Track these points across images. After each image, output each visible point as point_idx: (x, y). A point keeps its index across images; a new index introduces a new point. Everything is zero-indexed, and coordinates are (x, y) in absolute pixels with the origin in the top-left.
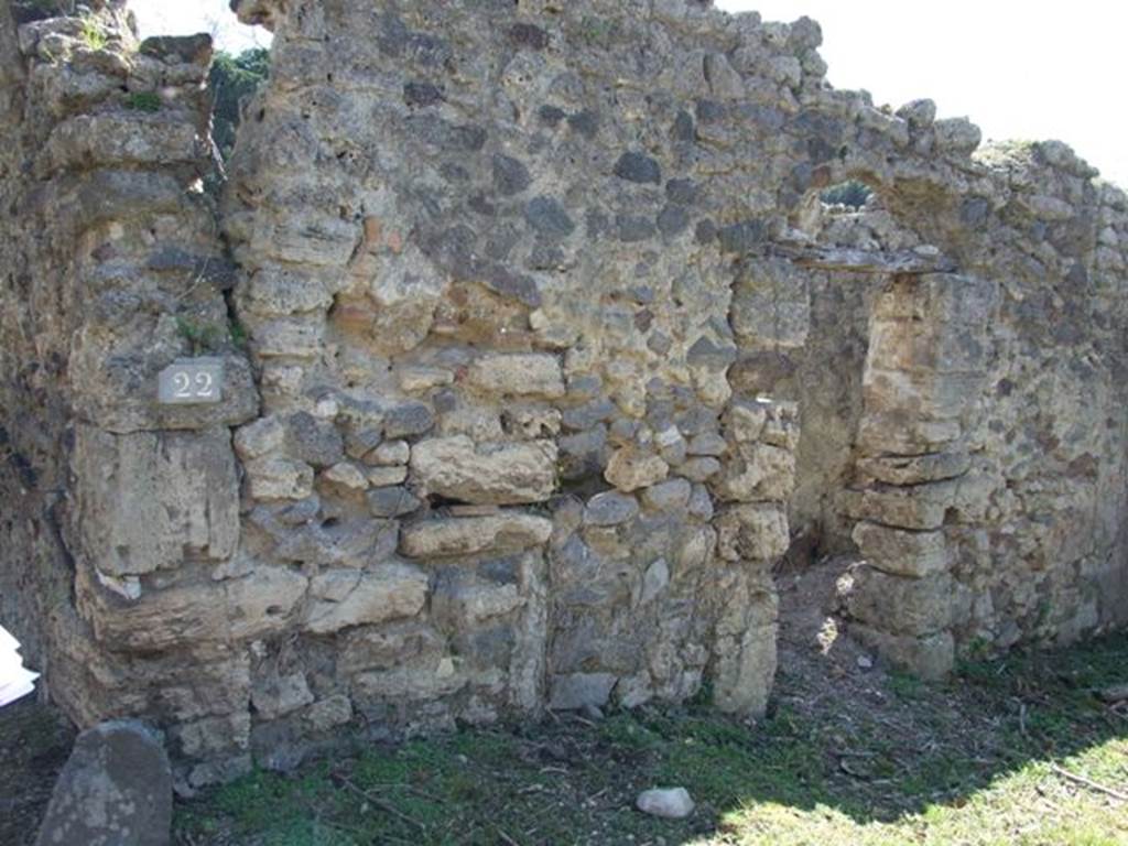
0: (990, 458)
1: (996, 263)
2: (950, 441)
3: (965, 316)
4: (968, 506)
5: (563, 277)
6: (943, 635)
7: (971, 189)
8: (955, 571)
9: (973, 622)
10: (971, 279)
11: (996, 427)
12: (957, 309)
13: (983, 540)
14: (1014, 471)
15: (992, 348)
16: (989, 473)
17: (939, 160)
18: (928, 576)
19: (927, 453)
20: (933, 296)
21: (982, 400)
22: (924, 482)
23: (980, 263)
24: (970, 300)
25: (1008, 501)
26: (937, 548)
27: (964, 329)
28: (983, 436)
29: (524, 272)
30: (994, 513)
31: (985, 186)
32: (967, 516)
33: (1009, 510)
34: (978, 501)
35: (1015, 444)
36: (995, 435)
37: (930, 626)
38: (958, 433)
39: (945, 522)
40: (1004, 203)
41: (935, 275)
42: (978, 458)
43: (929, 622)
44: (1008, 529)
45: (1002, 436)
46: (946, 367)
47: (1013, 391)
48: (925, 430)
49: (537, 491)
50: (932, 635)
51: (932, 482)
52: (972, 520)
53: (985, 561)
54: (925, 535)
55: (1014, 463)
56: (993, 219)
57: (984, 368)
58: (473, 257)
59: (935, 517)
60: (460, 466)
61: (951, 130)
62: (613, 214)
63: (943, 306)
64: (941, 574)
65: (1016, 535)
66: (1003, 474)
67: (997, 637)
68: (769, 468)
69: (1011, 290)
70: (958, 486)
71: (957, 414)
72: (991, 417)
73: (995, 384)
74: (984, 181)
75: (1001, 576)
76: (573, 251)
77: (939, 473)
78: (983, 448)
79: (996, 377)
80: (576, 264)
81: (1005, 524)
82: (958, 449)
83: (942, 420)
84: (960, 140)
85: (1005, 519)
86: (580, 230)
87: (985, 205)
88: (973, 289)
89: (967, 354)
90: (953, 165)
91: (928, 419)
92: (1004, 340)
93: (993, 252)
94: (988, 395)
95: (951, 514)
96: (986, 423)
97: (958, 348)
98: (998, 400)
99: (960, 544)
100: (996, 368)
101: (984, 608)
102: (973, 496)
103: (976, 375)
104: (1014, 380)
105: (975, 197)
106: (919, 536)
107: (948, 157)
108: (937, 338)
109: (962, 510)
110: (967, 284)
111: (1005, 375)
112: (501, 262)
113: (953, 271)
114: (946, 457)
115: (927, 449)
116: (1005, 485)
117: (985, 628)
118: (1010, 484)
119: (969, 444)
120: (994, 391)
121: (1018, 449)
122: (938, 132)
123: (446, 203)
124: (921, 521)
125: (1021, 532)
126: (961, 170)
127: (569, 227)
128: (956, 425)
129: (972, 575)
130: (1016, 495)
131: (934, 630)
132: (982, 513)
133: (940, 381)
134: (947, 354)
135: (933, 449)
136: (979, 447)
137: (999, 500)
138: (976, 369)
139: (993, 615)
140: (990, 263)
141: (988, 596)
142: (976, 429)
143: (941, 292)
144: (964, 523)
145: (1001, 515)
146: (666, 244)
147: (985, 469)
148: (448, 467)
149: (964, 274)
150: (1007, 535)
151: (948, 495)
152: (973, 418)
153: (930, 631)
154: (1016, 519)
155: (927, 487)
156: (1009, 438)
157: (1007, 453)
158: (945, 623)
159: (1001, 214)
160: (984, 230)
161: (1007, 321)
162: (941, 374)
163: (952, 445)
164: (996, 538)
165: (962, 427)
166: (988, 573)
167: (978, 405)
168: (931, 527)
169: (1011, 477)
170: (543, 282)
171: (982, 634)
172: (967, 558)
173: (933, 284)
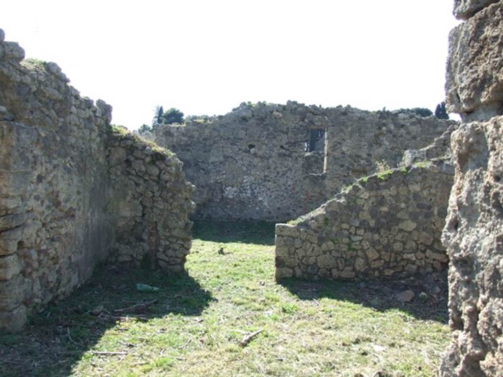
0: (36, 214)
1: (33, 118)
2: (18, 207)
3: (22, 143)
4: (28, 239)
6: (21, 307)
7: (21, 80)
8: (23, 273)
10: (23, 125)
11: (37, 198)
12: (18, 140)
13: (34, 254)
14: (45, 219)
15: (33, 159)
16: (35, 221)
17: (6, 62)
18: (12, 278)
19: (7, 214)
20: (5, 132)
21: (30, 185)
22: (7, 230)
23: (27, 117)
24: (23, 136)
25: (44, 234)
27: (21, 150)
28: (32, 203)
30: (38, 240)
31: (27, 80)
32: (27, 243)
33: (44, 238)
34: (31, 235)
35: (44, 206)
36: (37, 202)
37: (15, 304)
38: (20, 203)
39: (18, 248)
40: (35, 89)
41: (6, 121)
42: (30, 214)
43: (15, 302)
44: (44, 247)
45: (39, 202)
46: (15, 170)
47: (43, 180)
48: (6, 203)
50: (16, 308)
51: (11, 229)
52: (30, 245)
53: (36, 265)
54: (9, 257)
55: (45, 215)
56: (32, 96)
57: (30, 170)
59: (13, 247)
61: (12, 48)
63: (12, 138)
64: (18, 276)
65: (47, 249)
66: (40, 221)
67: (42, 300)
69: (40, 132)
70: (23, 230)
71: (21, 193)
72: (35, 194)
73: (35, 177)
74: (27, 77)
75: (43, 270)
77: (14, 225)
78: (32, 210)
79: (36, 173)
81: (43, 245)
82: (22, 211)
83: (13, 197)
84: (16, 54)
85: (42, 243)
87: (28, 89)
88: (25, 130)
89: (23, 162)
90: (13, 66)
91: (7, 197)
92: (38, 156)
93: (32, 112)
94: (33, 183)
95: (20, 244)
96: (33, 197)
97: (20, 159)
98: (37, 185)
100: (36, 169)
102: (30, 234)
103: (27, 173)
104: (43, 175)
105: (23, 84)
107: (11, 62)
108: (9, 154)
109: (25, 241)
110: (21, 127)
111: (39, 173)
113: (13, 120)
114: (16, 215)
115: (7, 212)
116: (41, 226)
117: (38, 297)
118: (44, 225)
119: (26, 207)
120: (35, 181)
121: (46, 208)
122: (6, 47)
124: (7, 251)
125: (49, 248)
126: (17, 69)
128: (20, 199)
129: (30, 274)
130: (46, 230)
131: (18, 305)
132: (34, 241)
133: (12, 177)
134: (15, 163)
135: (9, 212)
136: (30, 209)
137: (40, 234)
138: (28, 170)
139: (40, 290)
140: (31, 117)
141: (38, 282)
142: (29, 200)
143: (10, 131)
144: (26, 247)
145: (41, 240)
147: (34, 219)
149: (18, 122)
150: (43, 250)
151: (18, 235)
152: (27, 195)
153: (15, 306)
154: (47, 242)
155: (8, 232)
157: (42, 210)
158: (21, 300)
160: (27, 101)
161: (39, 147)
162: (13, 173)
163: (18, 209)
164: (40, 252)
165: (22, 200)
166: (37, 270)
167: (29, 188)
168: (12, 252)
169: (44, 222)
171: (36, 300)
172: (28, 265)
173: (5, 127)
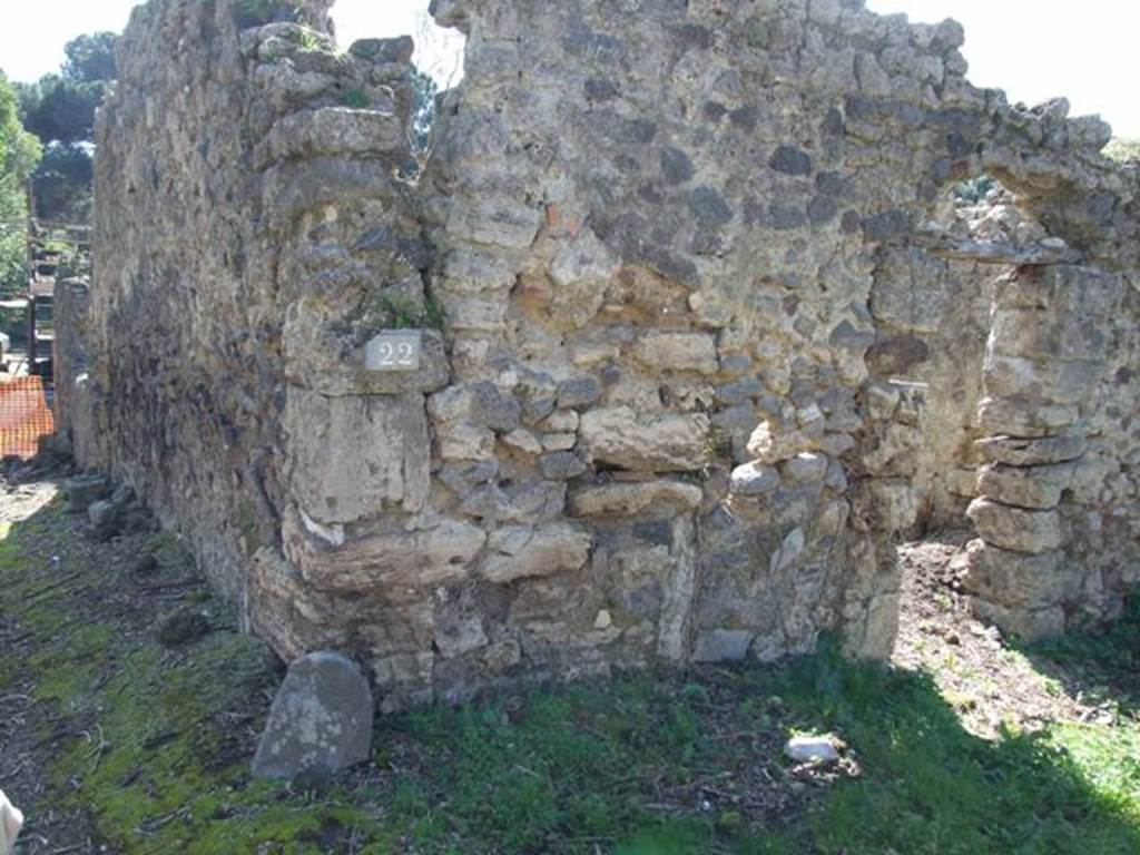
5: (720, 262)
9: (1084, 599)
26: (1052, 526)
29: (687, 257)
49: (689, 460)
58: (641, 242)
60: (623, 435)
62: (768, 204)
68: (901, 446)
76: (730, 238)
80: (732, 250)
86: (738, 217)
99: (1074, 524)
101: (1094, 584)
106: (1035, 515)
112: (666, 247)
123: (619, 191)
127: (727, 215)
146: (815, 232)
148: (612, 436)
156: (1125, 425)
159: (1127, 208)
170: (703, 266)
